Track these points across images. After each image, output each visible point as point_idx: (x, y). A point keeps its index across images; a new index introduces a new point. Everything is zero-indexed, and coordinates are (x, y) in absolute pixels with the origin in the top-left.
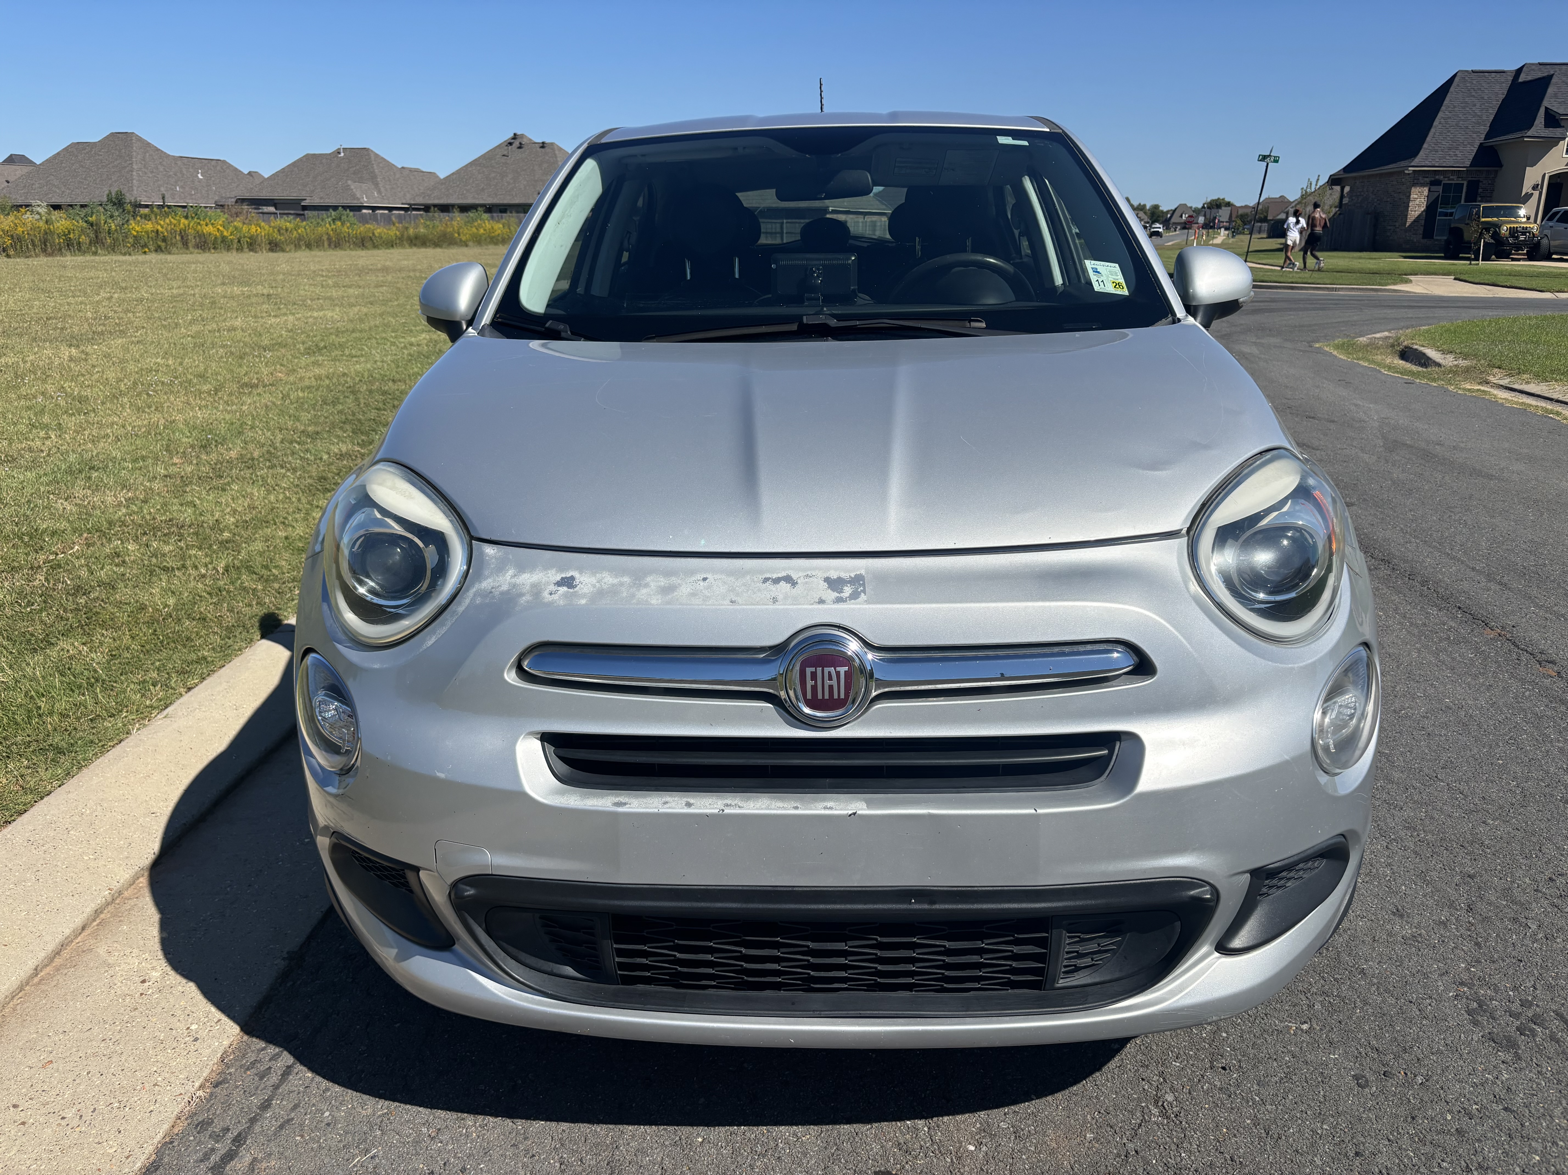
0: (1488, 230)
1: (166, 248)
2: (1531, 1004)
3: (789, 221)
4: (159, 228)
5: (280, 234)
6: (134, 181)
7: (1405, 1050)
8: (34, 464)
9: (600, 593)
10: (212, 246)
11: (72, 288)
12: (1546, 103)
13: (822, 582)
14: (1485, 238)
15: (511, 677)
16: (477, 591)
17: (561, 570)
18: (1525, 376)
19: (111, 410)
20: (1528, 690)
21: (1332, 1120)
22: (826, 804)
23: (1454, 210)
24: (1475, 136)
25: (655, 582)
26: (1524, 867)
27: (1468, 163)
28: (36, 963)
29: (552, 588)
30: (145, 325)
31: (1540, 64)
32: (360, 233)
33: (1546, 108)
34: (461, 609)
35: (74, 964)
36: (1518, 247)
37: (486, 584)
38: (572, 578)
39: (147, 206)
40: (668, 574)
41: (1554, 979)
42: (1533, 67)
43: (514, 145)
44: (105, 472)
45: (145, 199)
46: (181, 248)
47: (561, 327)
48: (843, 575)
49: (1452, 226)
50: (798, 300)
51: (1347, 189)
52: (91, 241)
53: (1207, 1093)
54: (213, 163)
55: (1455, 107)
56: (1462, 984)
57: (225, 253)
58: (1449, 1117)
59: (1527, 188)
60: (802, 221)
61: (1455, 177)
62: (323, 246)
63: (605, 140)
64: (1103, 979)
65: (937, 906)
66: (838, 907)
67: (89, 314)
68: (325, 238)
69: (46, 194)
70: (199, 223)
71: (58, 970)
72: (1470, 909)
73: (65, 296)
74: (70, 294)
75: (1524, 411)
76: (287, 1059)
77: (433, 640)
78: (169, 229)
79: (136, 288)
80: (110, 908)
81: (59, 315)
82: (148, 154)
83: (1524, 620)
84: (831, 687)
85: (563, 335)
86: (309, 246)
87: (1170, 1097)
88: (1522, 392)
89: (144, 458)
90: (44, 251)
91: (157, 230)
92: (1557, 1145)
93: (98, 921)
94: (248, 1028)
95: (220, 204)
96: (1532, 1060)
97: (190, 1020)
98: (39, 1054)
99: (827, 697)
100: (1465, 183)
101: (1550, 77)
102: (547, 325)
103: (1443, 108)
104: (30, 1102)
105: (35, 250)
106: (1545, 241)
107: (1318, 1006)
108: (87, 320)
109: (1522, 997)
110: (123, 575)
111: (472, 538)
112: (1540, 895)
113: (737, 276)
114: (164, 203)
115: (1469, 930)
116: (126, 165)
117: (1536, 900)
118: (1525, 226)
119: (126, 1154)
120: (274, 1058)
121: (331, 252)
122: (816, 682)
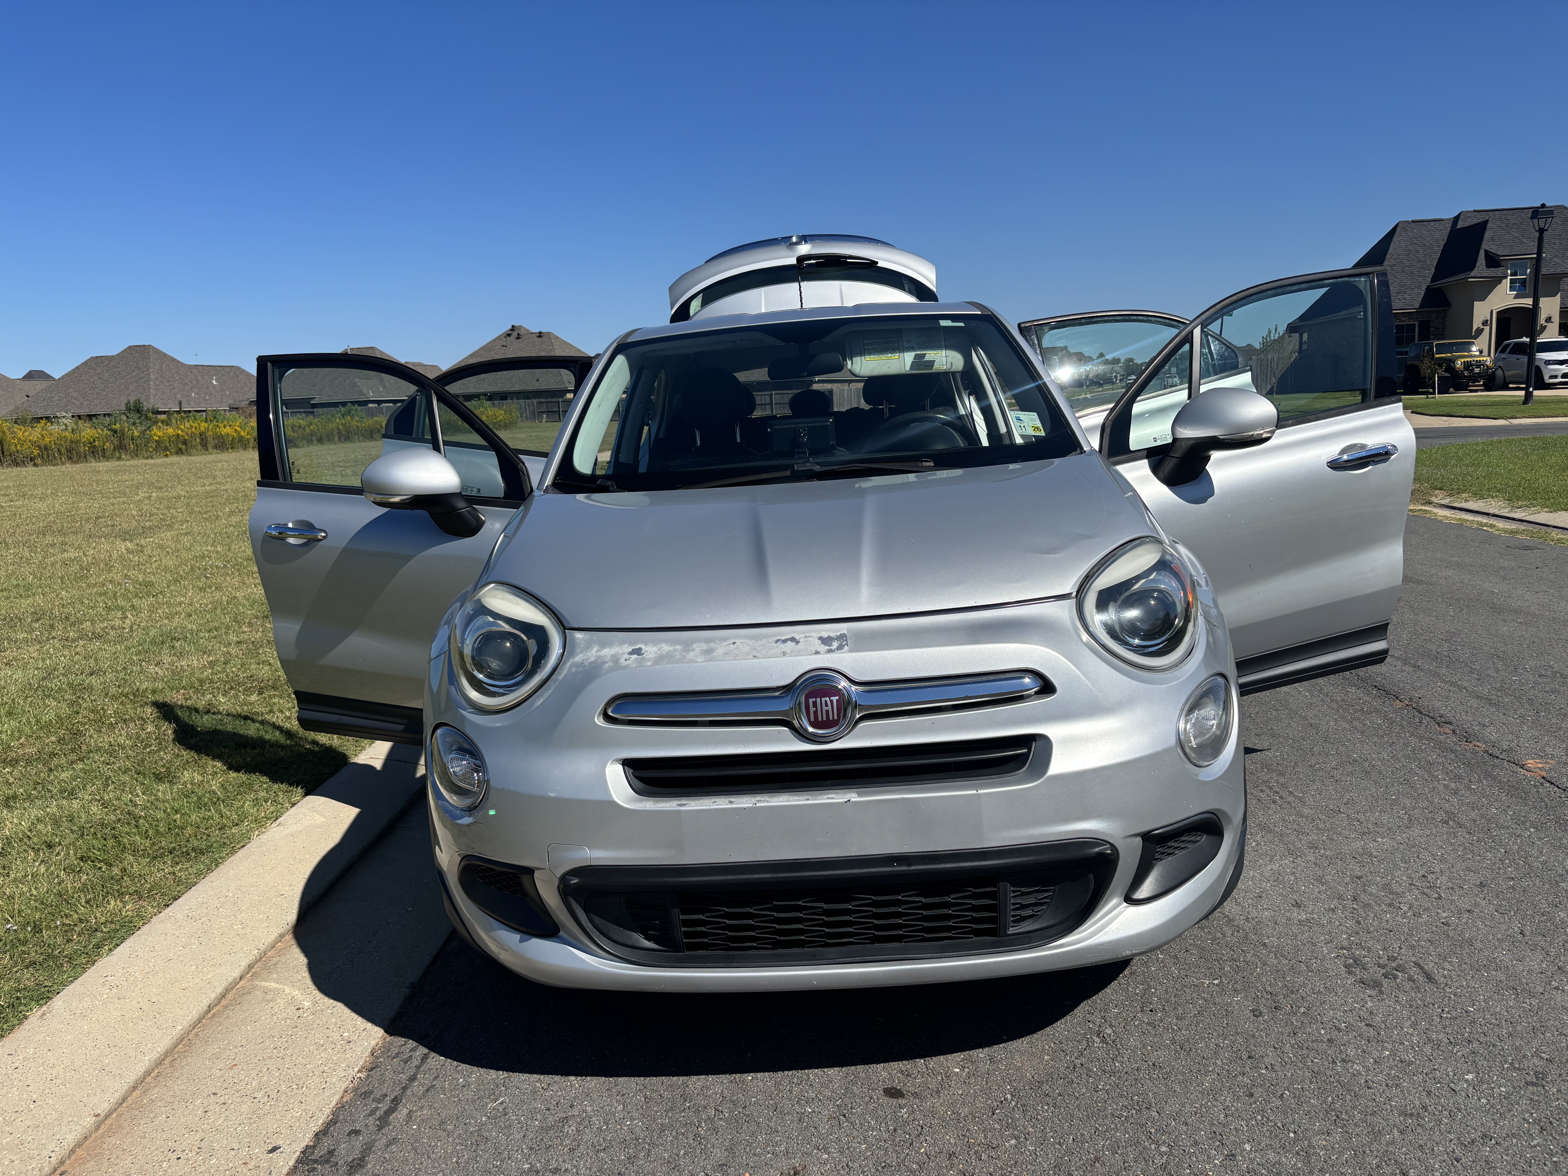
0: (1440, 366)
1: (186, 450)
2: (1396, 958)
3: (778, 392)
4: (180, 432)
5: (294, 431)
6: (151, 390)
7: (1292, 992)
8: (120, 639)
9: (660, 659)
10: (230, 446)
11: (112, 491)
12: (1485, 246)
13: (817, 640)
14: (1438, 373)
15: (599, 721)
16: (572, 664)
17: (631, 644)
18: (1464, 495)
19: (177, 592)
20: (1425, 744)
21: (1232, 1038)
22: (828, 796)
23: (1408, 349)
24: (1421, 279)
25: (698, 647)
26: (1402, 869)
27: (1417, 305)
28: (209, 1002)
29: (626, 656)
30: (188, 519)
31: (1475, 211)
32: (369, 426)
33: (1486, 251)
34: (561, 677)
35: (238, 1002)
36: (1474, 378)
37: (578, 658)
38: (640, 649)
39: (164, 413)
40: (708, 641)
41: (1417, 941)
42: (1469, 214)
43: (512, 336)
44: (186, 641)
45: (162, 406)
46: (200, 450)
47: (609, 483)
48: (833, 635)
49: (1408, 363)
50: (790, 455)
51: (1305, 336)
52: (115, 447)
53: (1137, 1026)
54: (227, 369)
55: (1399, 255)
56: (1343, 948)
57: (242, 451)
58: (1323, 1032)
59: (1477, 324)
60: (790, 392)
61: (1406, 319)
62: (334, 439)
63: (631, 340)
64: (1042, 926)
65: (913, 868)
66: (842, 872)
67: (135, 513)
68: (336, 431)
69: (66, 406)
70: (218, 425)
71: (226, 1007)
72: (1355, 899)
73: (106, 497)
74: (111, 496)
75: (1461, 525)
76: (423, 1050)
77: (542, 700)
78: (190, 433)
79: (171, 487)
80: (258, 964)
81: (107, 514)
82: (164, 365)
83: (1430, 693)
84: (827, 711)
85: (611, 489)
86: (320, 441)
87: (1109, 1031)
88: (1461, 509)
89: (216, 629)
90: (70, 458)
91: (178, 435)
92: (1404, 1044)
93: (250, 974)
94: (391, 1029)
95: (235, 406)
96: (1392, 994)
97: (342, 1030)
98: (225, 1061)
99: (825, 719)
100: (1417, 324)
101: (1486, 223)
102: (598, 483)
103: (1388, 256)
104: (226, 1090)
105: (61, 458)
106: (1499, 373)
107: (1227, 968)
108: (134, 517)
109: (1390, 955)
110: (222, 720)
111: (565, 628)
112: (1413, 887)
113: (739, 441)
114: (180, 408)
115: (1353, 913)
116: (143, 375)
117: (1410, 891)
118: (1478, 359)
119: (310, 1115)
120: (413, 1050)
121: (342, 445)
122: (817, 709)
